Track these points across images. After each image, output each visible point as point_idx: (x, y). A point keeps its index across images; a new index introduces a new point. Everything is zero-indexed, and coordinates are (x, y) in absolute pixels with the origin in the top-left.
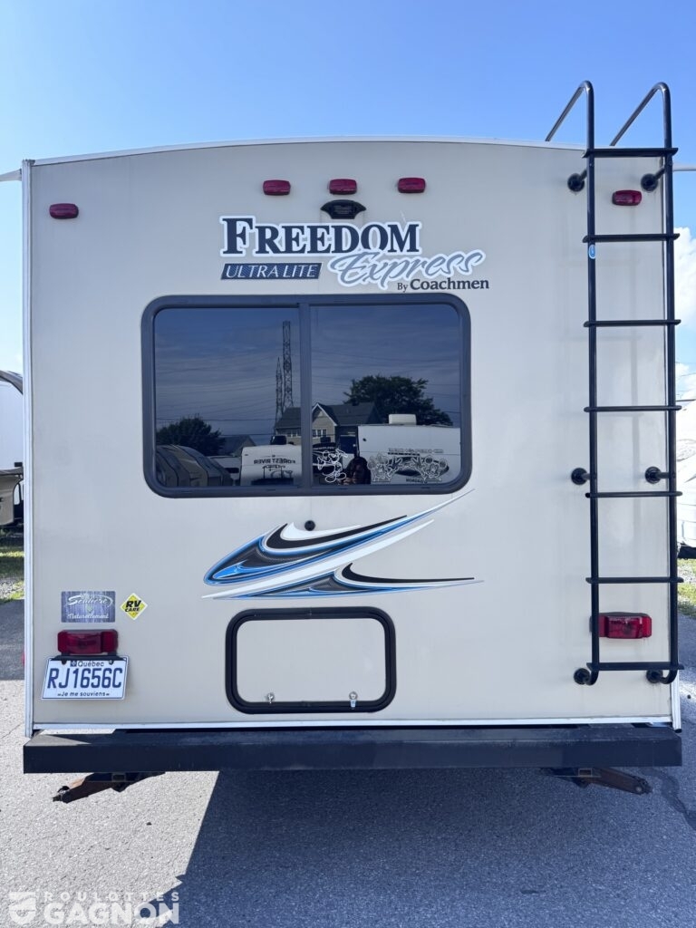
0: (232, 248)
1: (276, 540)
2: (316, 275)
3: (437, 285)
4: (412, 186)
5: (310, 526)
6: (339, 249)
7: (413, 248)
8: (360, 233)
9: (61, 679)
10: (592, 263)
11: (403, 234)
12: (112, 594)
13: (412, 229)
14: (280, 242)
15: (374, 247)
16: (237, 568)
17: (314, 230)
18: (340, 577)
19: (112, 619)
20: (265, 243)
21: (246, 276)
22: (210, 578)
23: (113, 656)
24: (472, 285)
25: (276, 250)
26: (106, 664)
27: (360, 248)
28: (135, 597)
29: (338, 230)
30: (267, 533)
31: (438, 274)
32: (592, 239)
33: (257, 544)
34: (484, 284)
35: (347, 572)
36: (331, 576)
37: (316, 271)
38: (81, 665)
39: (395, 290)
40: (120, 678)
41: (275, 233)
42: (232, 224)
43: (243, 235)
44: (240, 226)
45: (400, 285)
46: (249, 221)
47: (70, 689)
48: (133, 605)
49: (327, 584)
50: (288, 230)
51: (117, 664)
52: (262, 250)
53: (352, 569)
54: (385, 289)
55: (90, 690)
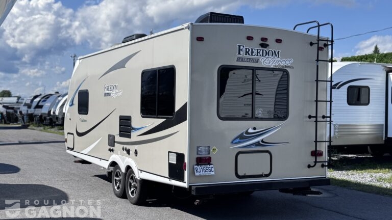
0: (239, 53)
1: (247, 133)
2: (257, 62)
3: (283, 67)
4: (279, 41)
5: (255, 129)
6: (263, 56)
7: (278, 57)
8: (267, 52)
9: (199, 170)
10: (317, 66)
11: (277, 53)
12: (209, 147)
13: (278, 52)
14: (250, 52)
15: (270, 56)
16: (238, 140)
17: (258, 50)
18: (261, 143)
19: (209, 154)
20: (247, 53)
21: (242, 61)
22: (232, 142)
23: (210, 164)
24: (290, 67)
25: (249, 54)
26: (208, 166)
27: (267, 56)
28: (215, 147)
29: (263, 50)
30: (245, 131)
31: (283, 64)
32: (318, 60)
33: (242, 134)
34: (293, 67)
35: (262, 141)
36: (259, 142)
37: (257, 61)
38: (203, 167)
39: (274, 67)
40: (213, 169)
41: (249, 50)
42: (239, 46)
43: (242, 50)
44: (241, 47)
45: (275, 66)
46: (243, 46)
47: (201, 173)
48: (214, 150)
49: (258, 144)
50: (252, 49)
51: (211, 166)
52: (246, 54)
53: (264, 140)
54: (272, 67)
55: (206, 173)
